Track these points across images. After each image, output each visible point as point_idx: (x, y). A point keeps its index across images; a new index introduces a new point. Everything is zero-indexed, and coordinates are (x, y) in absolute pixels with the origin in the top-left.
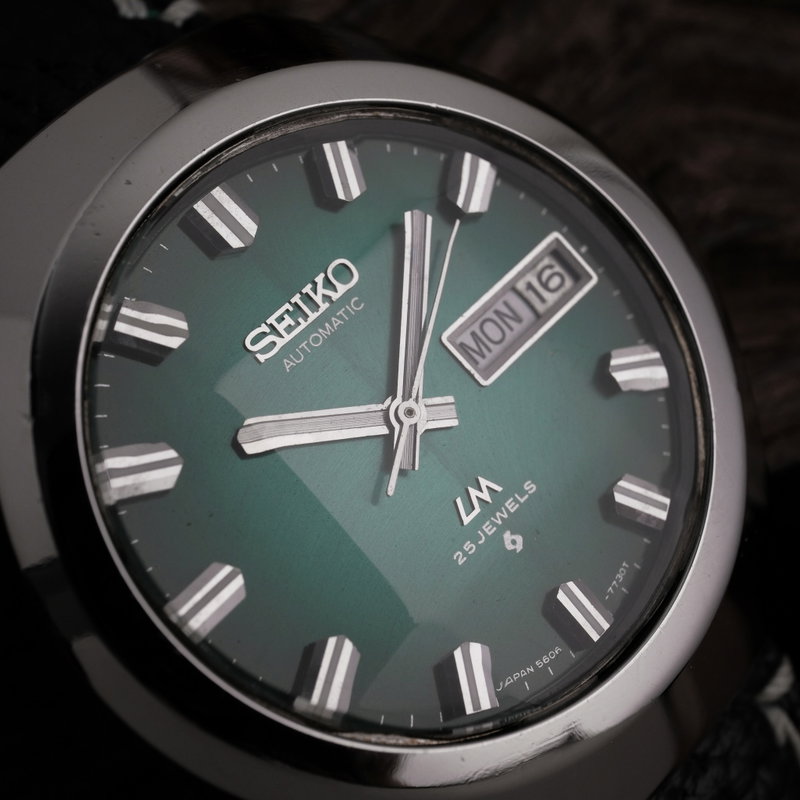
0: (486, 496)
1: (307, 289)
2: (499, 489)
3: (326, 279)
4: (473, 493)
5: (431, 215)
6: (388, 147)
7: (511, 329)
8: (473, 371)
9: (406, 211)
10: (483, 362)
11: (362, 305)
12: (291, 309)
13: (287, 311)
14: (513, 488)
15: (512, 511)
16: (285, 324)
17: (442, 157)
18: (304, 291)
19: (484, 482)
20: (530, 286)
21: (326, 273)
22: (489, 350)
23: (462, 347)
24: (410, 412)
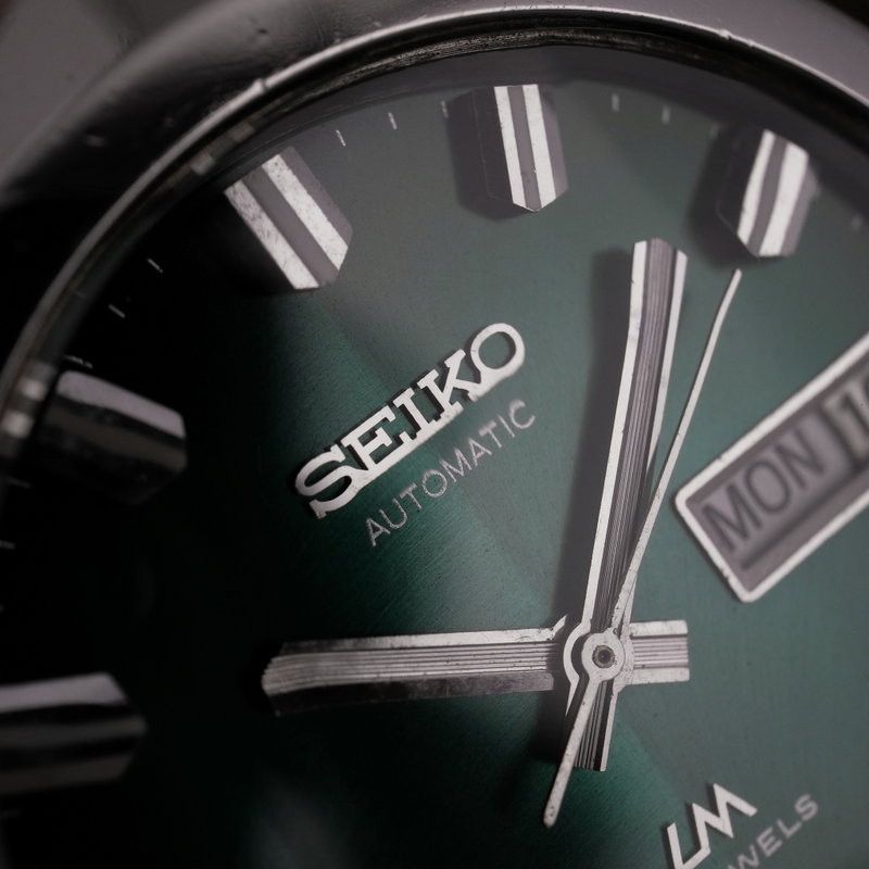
0: (724, 824)
1: (429, 381)
2: (748, 809)
3: (468, 360)
4: (701, 815)
5: (684, 252)
6: (615, 101)
7: (801, 482)
8: (727, 571)
9: (639, 240)
10: (743, 547)
11: (532, 420)
12: (392, 417)
13: (385, 420)
14: (774, 808)
15: (769, 853)
16: (374, 445)
17: (714, 130)
18: (422, 384)
19: (723, 796)
20: (848, 403)
21: (467, 350)
22: (757, 523)
23: (709, 516)
24: (604, 657)
